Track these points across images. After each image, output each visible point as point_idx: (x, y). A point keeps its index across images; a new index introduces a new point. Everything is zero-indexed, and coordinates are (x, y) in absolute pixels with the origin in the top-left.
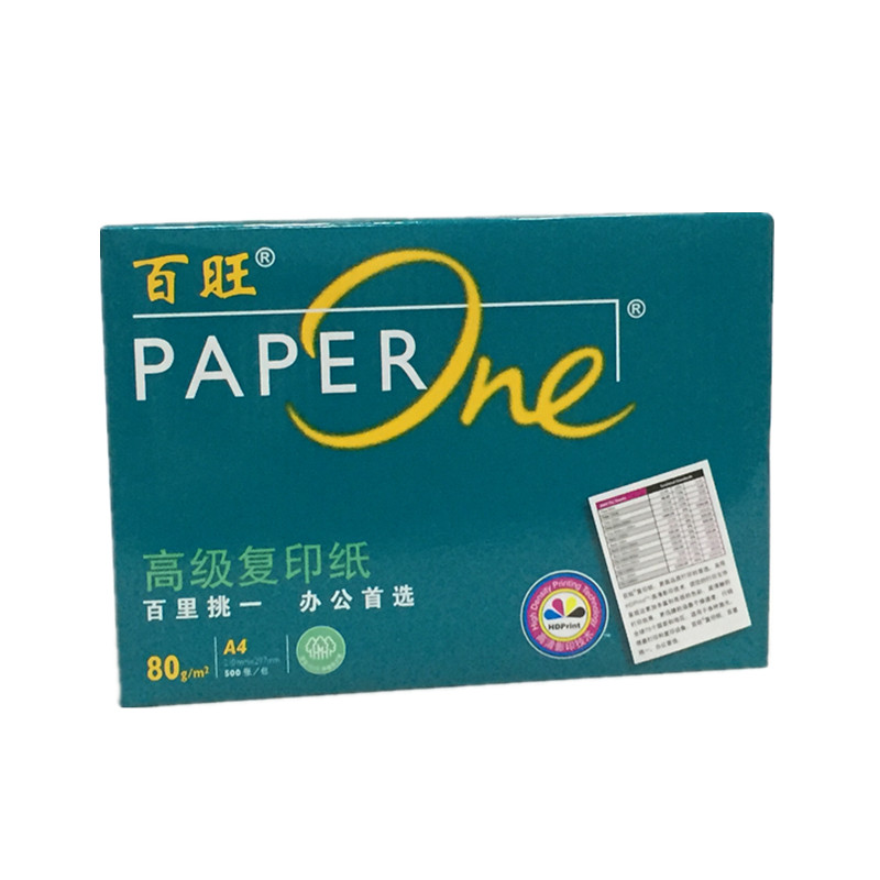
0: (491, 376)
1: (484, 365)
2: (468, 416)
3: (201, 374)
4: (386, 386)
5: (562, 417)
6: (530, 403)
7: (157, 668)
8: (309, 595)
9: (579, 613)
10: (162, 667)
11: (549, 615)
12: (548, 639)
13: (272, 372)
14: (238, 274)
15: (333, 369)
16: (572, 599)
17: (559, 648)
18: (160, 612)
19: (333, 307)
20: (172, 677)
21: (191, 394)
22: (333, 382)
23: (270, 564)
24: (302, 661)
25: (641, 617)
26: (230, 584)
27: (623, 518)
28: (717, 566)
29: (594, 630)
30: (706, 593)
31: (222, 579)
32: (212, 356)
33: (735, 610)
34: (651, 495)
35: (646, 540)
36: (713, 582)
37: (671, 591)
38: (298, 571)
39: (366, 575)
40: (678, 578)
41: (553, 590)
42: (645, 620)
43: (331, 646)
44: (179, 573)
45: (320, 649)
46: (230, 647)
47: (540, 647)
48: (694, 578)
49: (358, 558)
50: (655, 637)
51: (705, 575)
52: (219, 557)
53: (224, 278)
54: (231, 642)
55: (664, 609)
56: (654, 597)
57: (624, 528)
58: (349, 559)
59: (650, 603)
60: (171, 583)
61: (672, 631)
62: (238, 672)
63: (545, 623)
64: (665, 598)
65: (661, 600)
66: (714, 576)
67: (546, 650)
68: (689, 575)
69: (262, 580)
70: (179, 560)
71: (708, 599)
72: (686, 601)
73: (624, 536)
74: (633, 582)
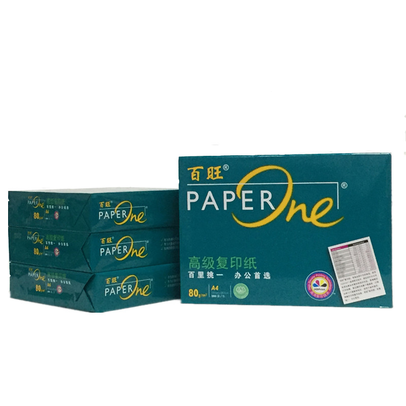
0: (296, 206)
1: (294, 202)
2: (288, 219)
3: (206, 203)
4: (262, 208)
5: (319, 220)
6: (309, 215)
7: (192, 293)
8: (238, 273)
9: (325, 285)
10: (193, 293)
11: (315, 285)
12: (314, 293)
13: (228, 203)
14: (218, 173)
15: (246, 202)
16: (322, 281)
17: (318, 297)
18: (193, 276)
19: (247, 183)
20: (196, 296)
21: (203, 209)
22: (246, 206)
23: (226, 263)
24: (235, 293)
25: (346, 288)
26: (214, 268)
27: (340, 255)
28: (373, 273)
29: (330, 291)
30: (370, 282)
31: (211, 267)
32: (210, 198)
33: (380, 289)
34: (350, 247)
35: (348, 262)
36: (372, 278)
37: (357, 280)
38: (234, 265)
39: (255, 268)
40: (359, 276)
41: (316, 277)
42: (347, 290)
43: (244, 290)
44: (199, 264)
45: (241, 291)
46: (213, 288)
47: (312, 296)
48: (365, 277)
49: (253, 262)
50: (351, 296)
51: (369, 275)
52: (211, 259)
53: (214, 174)
54: (214, 286)
55: (354, 286)
56: (351, 282)
57: (340, 258)
58: (250, 263)
59: (349, 284)
60: (196, 267)
61: (357, 294)
62: (216, 296)
63: (313, 288)
64: (354, 282)
65: (353, 283)
66: (372, 276)
67: (314, 297)
68: (363, 275)
69: (223, 267)
70: (199, 259)
71: (370, 284)
72: (362, 284)
73: (340, 261)
74: (343, 276)
